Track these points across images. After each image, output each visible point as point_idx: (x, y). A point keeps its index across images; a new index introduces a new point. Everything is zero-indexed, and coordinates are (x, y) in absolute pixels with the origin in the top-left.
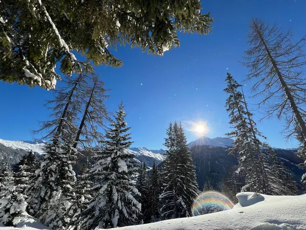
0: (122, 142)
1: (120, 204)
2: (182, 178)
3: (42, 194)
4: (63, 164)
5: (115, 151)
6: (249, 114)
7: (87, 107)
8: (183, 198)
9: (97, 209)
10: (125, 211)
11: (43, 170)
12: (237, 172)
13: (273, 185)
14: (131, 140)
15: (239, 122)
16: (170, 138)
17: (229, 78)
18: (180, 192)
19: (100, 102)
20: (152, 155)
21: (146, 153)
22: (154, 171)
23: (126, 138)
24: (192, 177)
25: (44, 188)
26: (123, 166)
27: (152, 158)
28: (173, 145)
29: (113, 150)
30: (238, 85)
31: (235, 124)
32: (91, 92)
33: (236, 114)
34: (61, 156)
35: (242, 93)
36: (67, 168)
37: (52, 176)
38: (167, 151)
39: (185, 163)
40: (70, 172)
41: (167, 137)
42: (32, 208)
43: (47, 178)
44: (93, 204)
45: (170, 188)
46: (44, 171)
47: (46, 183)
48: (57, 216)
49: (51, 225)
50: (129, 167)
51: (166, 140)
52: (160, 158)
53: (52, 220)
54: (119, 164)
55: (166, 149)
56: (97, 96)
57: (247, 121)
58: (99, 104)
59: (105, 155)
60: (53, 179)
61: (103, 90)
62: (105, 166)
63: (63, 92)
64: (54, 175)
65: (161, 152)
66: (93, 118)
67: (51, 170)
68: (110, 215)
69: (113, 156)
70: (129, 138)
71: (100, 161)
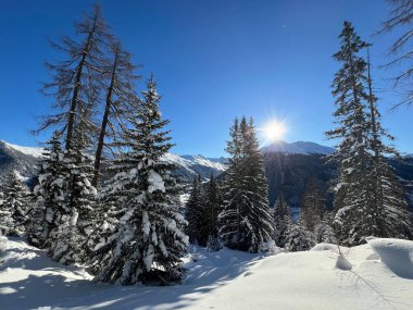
0: (156, 144)
1: (155, 238)
2: (249, 195)
3: (49, 218)
4: (75, 178)
5: (144, 159)
6: (371, 99)
7: (109, 95)
8: (249, 218)
9: (119, 245)
10: (163, 248)
11: (44, 187)
12: (335, 189)
13: (389, 208)
14: (171, 142)
15: (352, 113)
16: (235, 141)
17: (348, 30)
18: (246, 211)
19: (128, 86)
20: (210, 164)
21: (202, 162)
22: (212, 185)
23: (163, 137)
24: (263, 193)
25: (50, 210)
26: (157, 183)
27: (209, 168)
28: (238, 151)
29: (141, 157)
30: (363, 45)
31: (343, 117)
32: (112, 71)
33: (350, 98)
34: (69, 166)
35: (366, 61)
36: (80, 183)
37: (59, 195)
38: (230, 160)
39: (255, 176)
40: (88, 188)
41: (231, 139)
42: (35, 237)
43: (52, 196)
44: (114, 237)
45: (233, 206)
46: (47, 188)
47: (50, 203)
48: (70, 247)
49: (63, 260)
50: (167, 183)
51: (229, 143)
52: (220, 167)
53: (64, 253)
54: (150, 180)
55: (228, 156)
56: (122, 77)
57: (367, 111)
58: (127, 90)
59: (128, 166)
60: (62, 198)
61: (130, 66)
62: (128, 182)
63: (66, 69)
64: (62, 193)
65: (222, 160)
66: (121, 112)
67: (56, 187)
68: (141, 251)
69: (140, 167)
70: (168, 139)
71: (118, 175)
